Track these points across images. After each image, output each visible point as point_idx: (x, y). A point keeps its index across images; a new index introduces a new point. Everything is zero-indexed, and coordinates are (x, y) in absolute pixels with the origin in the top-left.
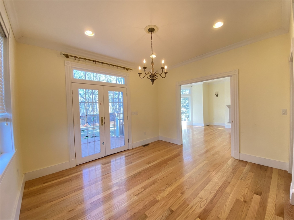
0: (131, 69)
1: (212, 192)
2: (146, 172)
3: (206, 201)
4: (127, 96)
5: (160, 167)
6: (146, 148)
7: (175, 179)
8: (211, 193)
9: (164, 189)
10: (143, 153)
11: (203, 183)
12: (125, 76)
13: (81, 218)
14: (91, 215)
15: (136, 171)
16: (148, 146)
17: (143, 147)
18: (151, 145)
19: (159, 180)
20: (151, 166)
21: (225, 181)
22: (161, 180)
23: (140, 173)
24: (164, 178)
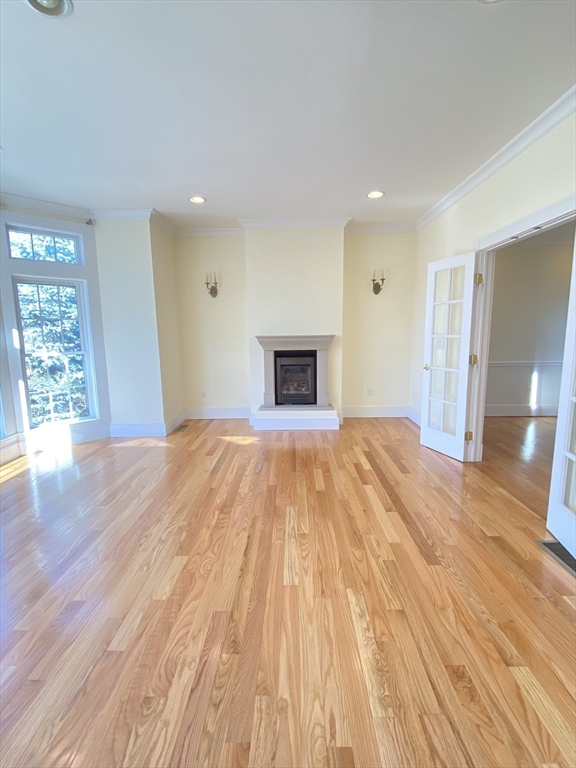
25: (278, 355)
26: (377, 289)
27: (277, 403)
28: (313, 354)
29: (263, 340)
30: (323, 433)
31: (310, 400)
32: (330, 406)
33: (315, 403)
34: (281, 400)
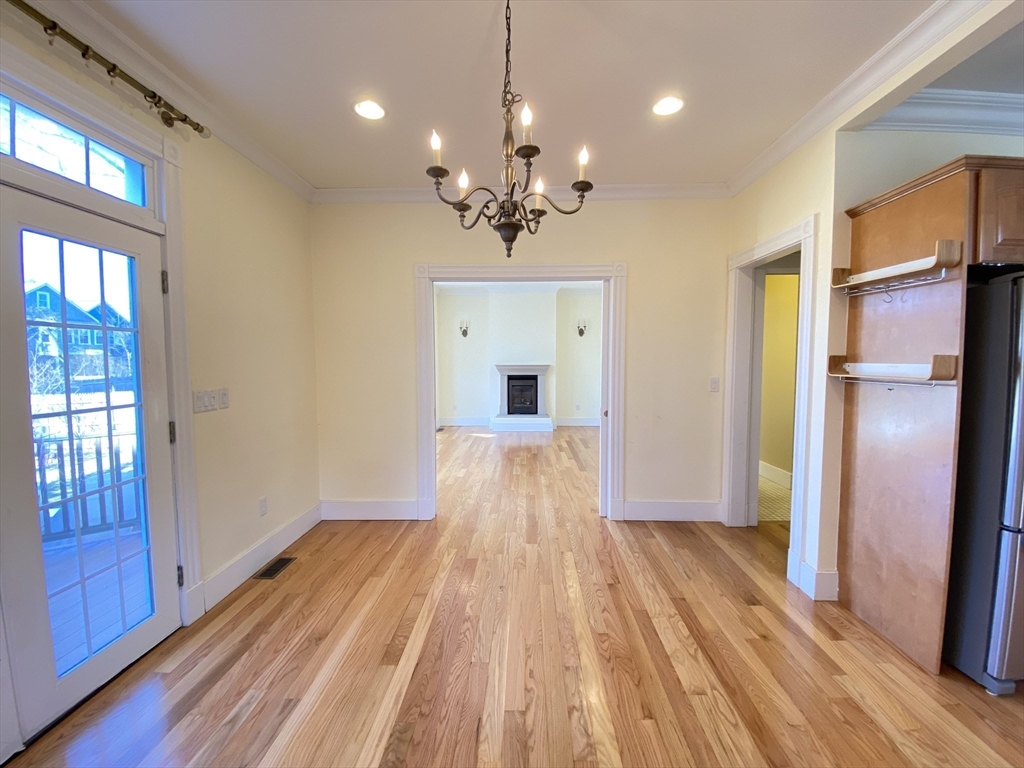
0: (197, 128)
1: (692, 652)
2: (425, 709)
3: (715, 692)
4: (165, 290)
5: (459, 646)
6: (286, 581)
7: (567, 668)
8: (695, 658)
9: (585, 740)
10: (300, 611)
11: (643, 634)
12: (158, 158)
15: (372, 740)
16: (291, 566)
17: (267, 583)
18: (302, 557)
19: (524, 713)
20: (417, 665)
21: (674, 600)
22: (528, 707)
23: (408, 736)
24: (527, 690)
25: (510, 378)
26: (581, 332)
27: (509, 413)
28: (535, 378)
29: (500, 368)
30: (542, 434)
31: (532, 410)
32: (547, 415)
33: (536, 413)
34: (512, 410)
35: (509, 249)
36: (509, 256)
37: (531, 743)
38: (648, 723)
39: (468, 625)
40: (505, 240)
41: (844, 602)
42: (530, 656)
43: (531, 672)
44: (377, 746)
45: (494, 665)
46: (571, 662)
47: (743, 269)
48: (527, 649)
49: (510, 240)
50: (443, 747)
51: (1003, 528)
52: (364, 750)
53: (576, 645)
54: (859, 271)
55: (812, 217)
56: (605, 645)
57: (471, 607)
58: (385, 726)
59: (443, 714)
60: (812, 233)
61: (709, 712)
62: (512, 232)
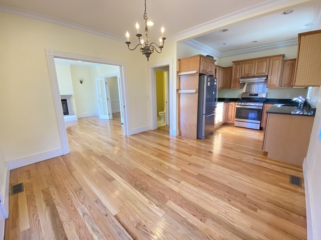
13: (227, 221)
14: (218, 213)
17: (23, 193)
18: (25, 181)
19: (154, 169)
20: (121, 177)
21: (157, 144)
22: (153, 168)
23: (137, 185)
24: (150, 167)
26: (81, 82)
32: (73, 114)
33: (68, 114)
35: (148, 59)
36: (148, 61)
37: (160, 172)
38: (172, 160)
39: (122, 166)
40: (147, 57)
41: (180, 134)
42: (143, 163)
43: (147, 164)
44: (133, 190)
45: (138, 167)
46: (152, 160)
47: (152, 68)
48: (141, 162)
49: (148, 57)
50: (146, 181)
51: (203, 114)
52: (132, 192)
53: (149, 157)
54: (180, 72)
55: (172, 59)
56: (154, 155)
57: (117, 163)
58: (130, 187)
59: (139, 178)
60: (172, 63)
61: (178, 155)
62: (149, 54)
